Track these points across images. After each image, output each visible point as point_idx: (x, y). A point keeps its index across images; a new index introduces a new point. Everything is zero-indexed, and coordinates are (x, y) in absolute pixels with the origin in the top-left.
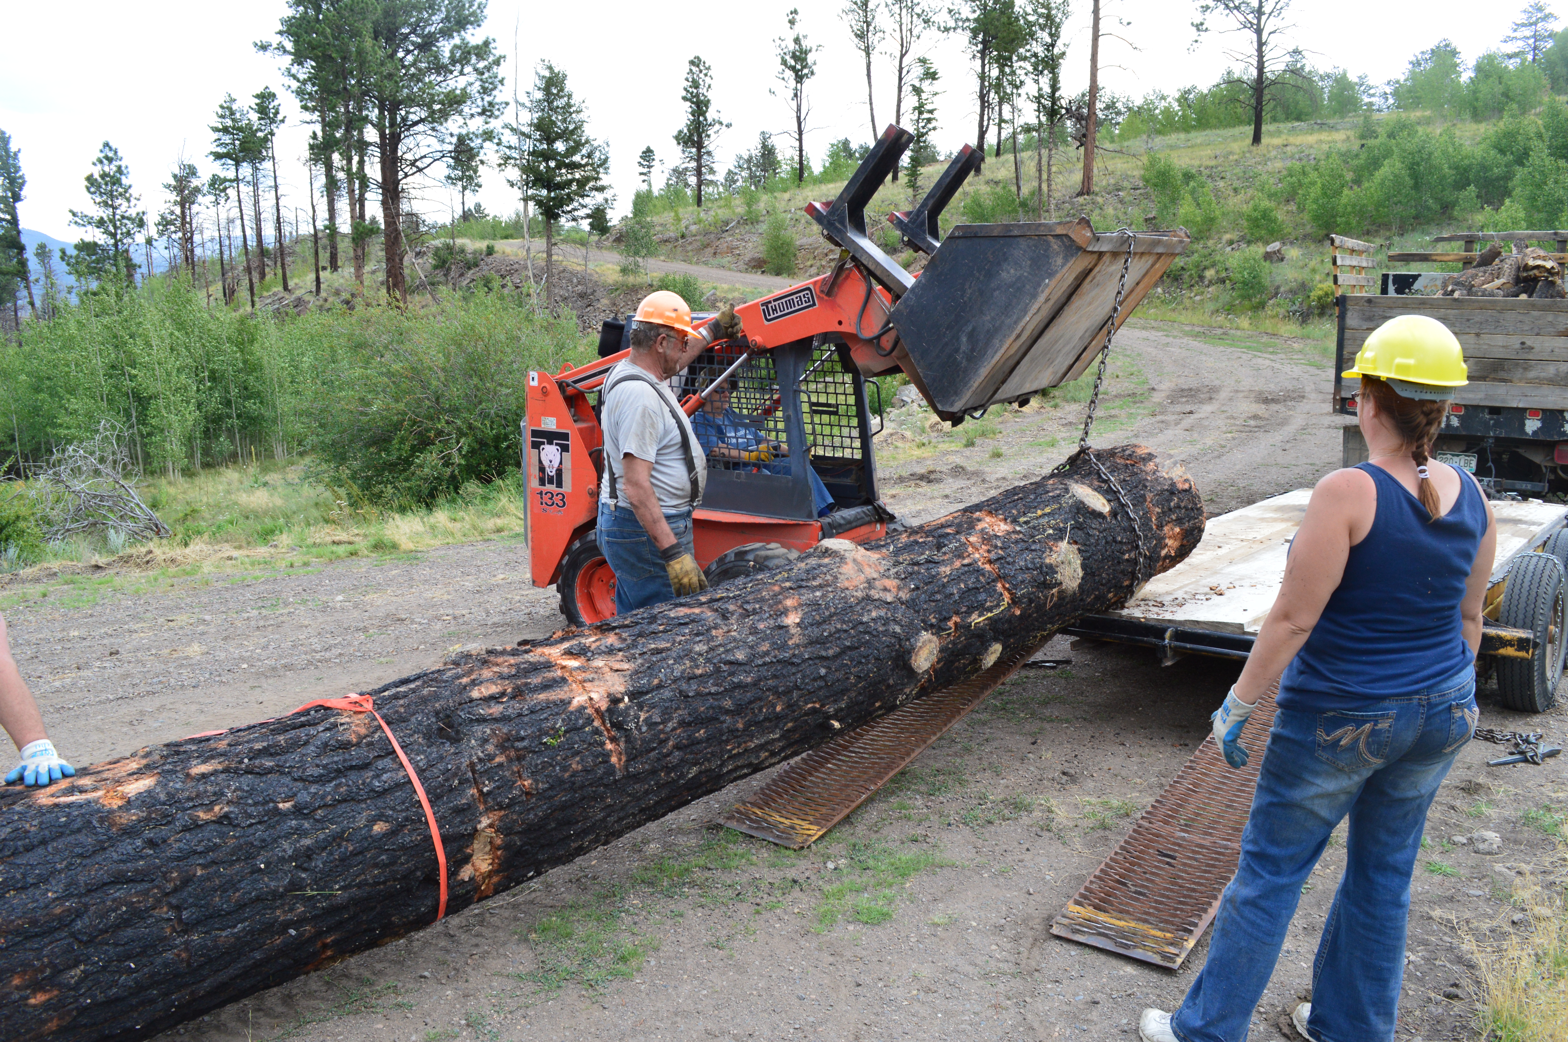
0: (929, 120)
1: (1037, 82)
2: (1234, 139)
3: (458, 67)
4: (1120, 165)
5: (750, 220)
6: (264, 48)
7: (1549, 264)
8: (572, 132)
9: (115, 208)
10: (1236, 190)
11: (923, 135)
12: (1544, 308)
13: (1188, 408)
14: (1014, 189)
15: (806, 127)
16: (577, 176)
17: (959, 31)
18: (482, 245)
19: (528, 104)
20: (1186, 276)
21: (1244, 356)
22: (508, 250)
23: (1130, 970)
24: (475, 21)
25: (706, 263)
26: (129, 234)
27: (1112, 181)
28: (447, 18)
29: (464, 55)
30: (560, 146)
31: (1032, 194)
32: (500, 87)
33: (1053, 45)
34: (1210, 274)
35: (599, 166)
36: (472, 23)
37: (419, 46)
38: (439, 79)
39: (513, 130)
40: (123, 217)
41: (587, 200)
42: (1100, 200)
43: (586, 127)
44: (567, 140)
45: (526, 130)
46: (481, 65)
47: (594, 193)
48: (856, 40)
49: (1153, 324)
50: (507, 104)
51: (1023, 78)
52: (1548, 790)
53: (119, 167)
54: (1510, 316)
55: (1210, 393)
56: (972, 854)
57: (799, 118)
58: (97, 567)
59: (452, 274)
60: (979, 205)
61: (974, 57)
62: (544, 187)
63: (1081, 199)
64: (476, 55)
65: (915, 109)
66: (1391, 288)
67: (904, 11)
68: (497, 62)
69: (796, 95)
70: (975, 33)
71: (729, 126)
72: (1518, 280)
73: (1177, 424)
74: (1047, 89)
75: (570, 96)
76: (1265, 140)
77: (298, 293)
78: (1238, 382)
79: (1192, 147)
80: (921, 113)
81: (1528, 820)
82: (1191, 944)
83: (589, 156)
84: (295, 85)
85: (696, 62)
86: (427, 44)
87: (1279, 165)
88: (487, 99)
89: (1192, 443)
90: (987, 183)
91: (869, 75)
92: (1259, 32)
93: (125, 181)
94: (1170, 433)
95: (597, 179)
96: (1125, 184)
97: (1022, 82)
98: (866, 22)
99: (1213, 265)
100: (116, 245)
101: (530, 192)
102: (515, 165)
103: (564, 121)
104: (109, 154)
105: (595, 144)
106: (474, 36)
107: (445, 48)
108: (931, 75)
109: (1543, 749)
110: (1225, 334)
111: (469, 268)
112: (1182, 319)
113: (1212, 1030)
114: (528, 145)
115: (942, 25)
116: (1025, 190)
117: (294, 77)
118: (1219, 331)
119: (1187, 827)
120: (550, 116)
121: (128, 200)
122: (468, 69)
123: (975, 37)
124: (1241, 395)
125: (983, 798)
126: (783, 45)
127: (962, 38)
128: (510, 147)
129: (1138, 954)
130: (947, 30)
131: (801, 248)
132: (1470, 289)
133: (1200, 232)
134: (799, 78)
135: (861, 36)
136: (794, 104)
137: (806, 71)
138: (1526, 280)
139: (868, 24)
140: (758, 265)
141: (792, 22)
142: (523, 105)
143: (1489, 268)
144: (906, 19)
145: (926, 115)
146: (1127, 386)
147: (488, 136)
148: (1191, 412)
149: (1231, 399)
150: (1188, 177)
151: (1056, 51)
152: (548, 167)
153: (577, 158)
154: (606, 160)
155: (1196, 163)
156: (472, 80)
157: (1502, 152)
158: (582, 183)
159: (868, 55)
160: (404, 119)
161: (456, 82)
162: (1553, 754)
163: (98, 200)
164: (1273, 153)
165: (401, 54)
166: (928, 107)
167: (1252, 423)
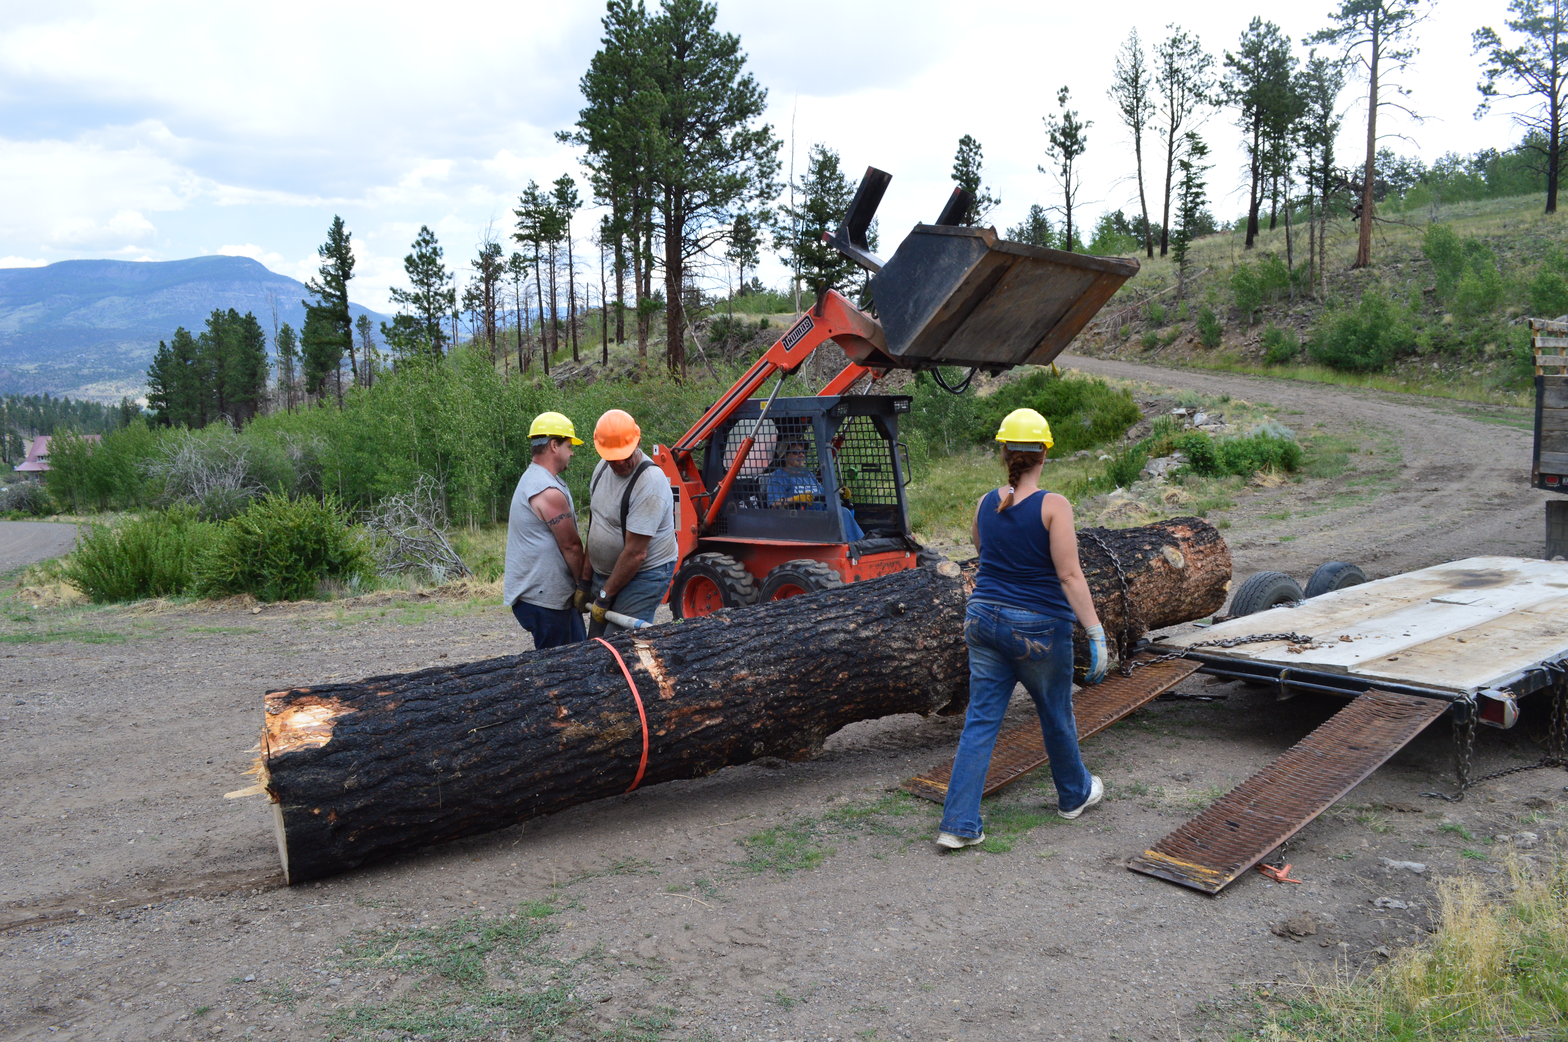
0: (1197, 195)
1: (1309, 154)
2: (1527, 206)
3: (739, 153)
4: (1400, 236)
6: (564, 137)
9: (429, 285)
10: (1524, 261)
13: (1435, 486)
14: (1285, 262)
15: (1075, 202)
17: (1232, 104)
18: (757, 319)
19: (802, 187)
20: (1464, 350)
21: (1514, 434)
22: (781, 324)
24: (756, 109)
26: (440, 309)
27: (1391, 253)
28: (730, 108)
29: (745, 142)
31: (1303, 267)
32: (777, 170)
33: (1326, 117)
34: (1490, 348)
36: (753, 112)
37: (703, 135)
38: (721, 164)
39: (787, 211)
40: (436, 294)
41: (856, 277)
42: (1376, 272)
44: (838, 220)
45: (800, 211)
46: (760, 150)
48: (1126, 116)
49: (1425, 400)
50: (784, 186)
53: (435, 249)
55: (1461, 471)
57: (1067, 194)
58: (422, 596)
59: (728, 347)
60: (1247, 279)
61: (1247, 129)
62: (815, 265)
63: (1356, 272)
64: (756, 141)
65: (1182, 184)
67: (1175, 86)
68: (775, 147)
69: (1065, 171)
70: (1248, 105)
71: (997, 202)
73: (1416, 501)
74: (1319, 162)
76: (1560, 208)
77: (588, 363)
78: (1495, 460)
79: (1481, 215)
80: (1189, 187)
84: (591, 173)
85: (966, 141)
86: (711, 133)
88: (765, 181)
89: (1425, 519)
90: (1259, 255)
91: (1138, 150)
92: (1553, 95)
93: (439, 262)
94: (1405, 509)
96: (1405, 255)
98: (1136, 98)
99: (1494, 339)
100: (429, 319)
101: (802, 270)
102: (789, 245)
103: (836, 202)
104: (427, 238)
106: (754, 124)
107: (727, 135)
108: (1200, 150)
110: (1499, 411)
111: (744, 341)
112: (1457, 394)
114: (801, 226)
115: (1214, 98)
116: (1296, 263)
117: (590, 165)
118: (1494, 408)
119: (1255, 807)
120: (823, 198)
121: (441, 279)
122: (748, 155)
123: (1249, 108)
124: (1496, 473)
127: (1235, 112)
128: (784, 228)
130: (1219, 103)
133: (1483, 305)
134: (1069, 154)
135: (1131, 112)
136: (1063, 180)
137: (1075, 147)
139: (1138, 100)
141: (1062, 100)
142: (798, 188)
144: (1177, 93)
145: (1194, 190)
146: (1379, 462)
147: (765, 216)
148: (1436, 490)
149: (1483, 478)
150: (1473, 247)
151: (1329, 122)
152: (820, 246)
155: (1483, 232)
156: (751, 164)
159: (1138, 130)
160: (689, 202)
161: (738, 167)
163: (415, 278)
165: (687, 142)
166: (1197, 182)
167: (1496, 501)
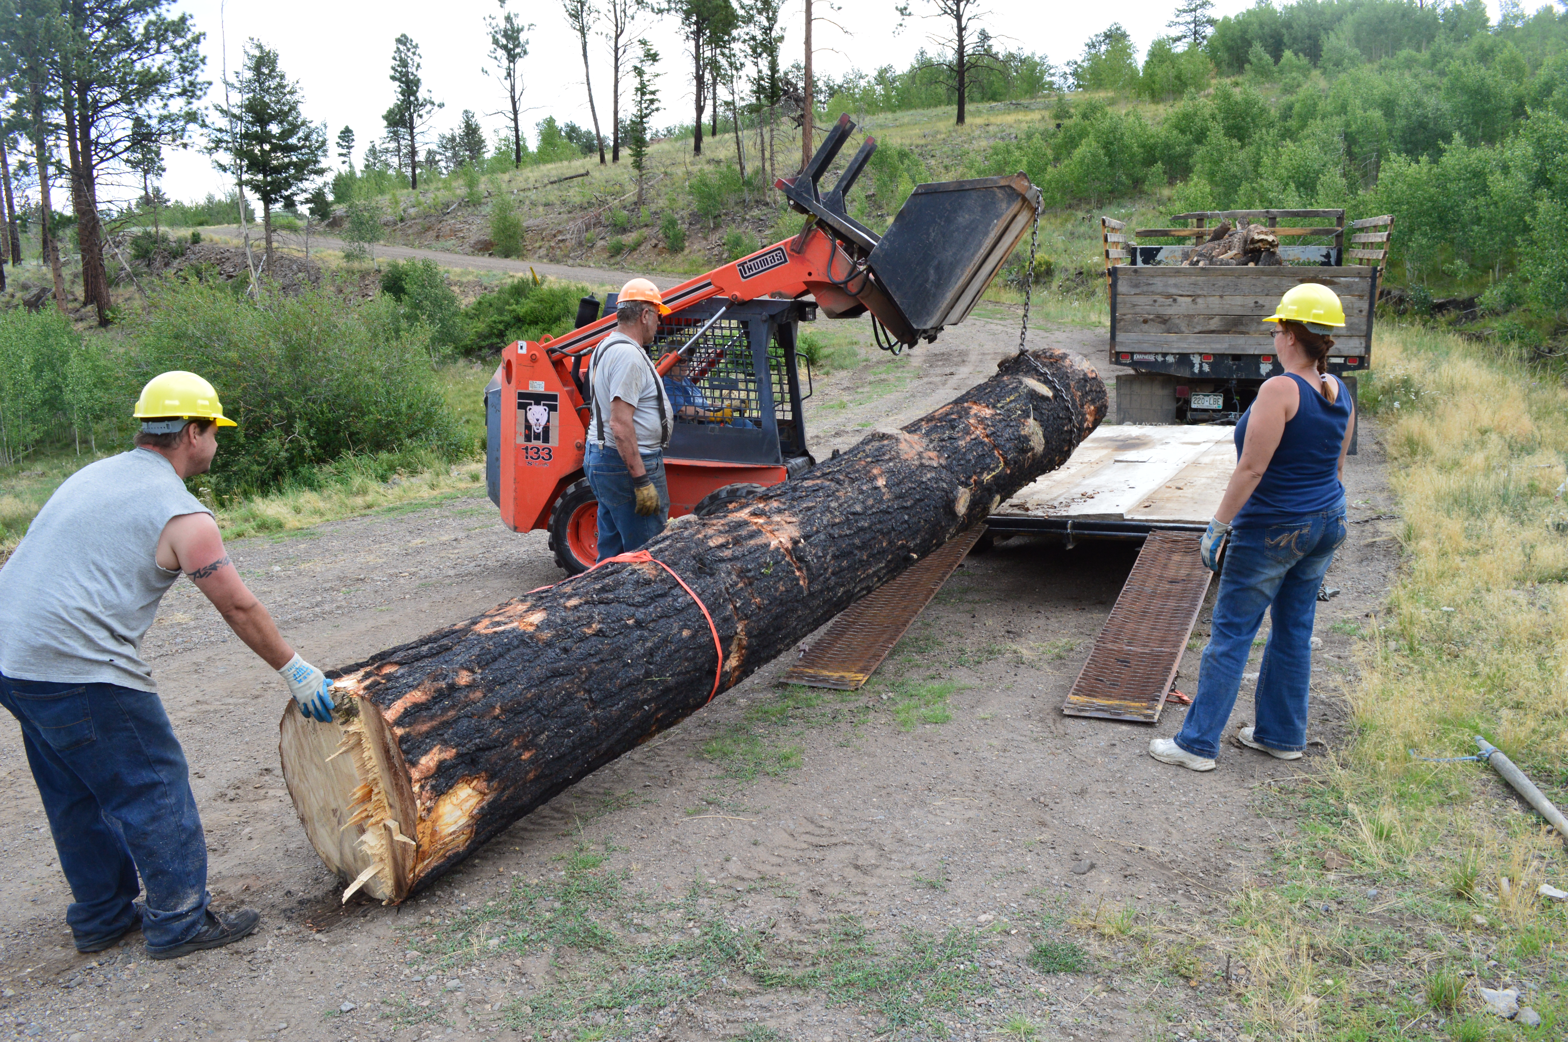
0: (652, 101)
1: (756, 64)
2: (939, 118)
3: (153, 44)
5: (472, 202)
7: (1270, 238)
8: (287, 114)
11: (646, 116)
12: (1270, 274)
13: (948, 370)
14: (737, 168)
15: (521, 107)
16: (294, 159)
17: (673, 12)
18: (186, 232)
19: (238, 85)
22: (216, 238)
23: (1124, 728)
25: (429, 247)
29: (160, 32)
30: (274, 128)
31: (756, 173)
32: (201, 66)
33: (771, 29)
35: (318, 149)
37: (107, 23)
38: (135, 57)
39: (221, 111)
41: (305, 185)
43: (300, 107)
44: (281, 122)
45: (237, 111)
46: (179, 42)
47: (313, 176)
48: (571, 20)
50: (210, 83)
51: (743, 60)
52: (1339, 614)
54: (1246, 281)
55: (961, 357)
56: (978, 681)
57: (513, 98)
59: (157, 264)
60: (706, 185)
61: (688, 38)
62: (259, 172)
64: (173, 32)
65: (637, 90)
66: (1139, 259)
68: (197, 40)
69: (509, 75)
70: (688, 14)
71: (441, 106)
72: (1246, 252)
73: (944, 384)
74: (766, 72)
75: (282, 77)
76: (968, 120)
78: (980, 345)
79: (901, 126)
80: (643, 94)
81: (1335, 630)
82: (1160, 707)
83: (307, 138)
85: (403, 40)
86: (116, 22)
87: (984, 143)
88: (188, 78)
90: (709, 162)
91: (585, 55)
92: (959, 17)
95: (316, 162)
97: (742, 65)
98: (580, 2)
101: (245, 177)
102: (227, 149)
103: (278, 102)
105: (312, 126)
106: (171, 13)
107: (138, 25)
108: (653, 57)
109: (1329, 591)
111: (175, 258)
113: (1205, 738)
114: (240, 128)
115: (656, 6)
116: (749, 169)
119: (1129, 644)
120: (262, 97)
122: (165, 47)
123: (687, 18)
125: (962, 651)
126: (494, 24)
127: (675, 20)
128: (220, 130)
129: (1127, 717)
130: (661, 11)
131: (528, 229)
132: (1211, 260)
134: (512, 57)
135: (576, 15)
136: (507, 84)
137: (518, 50)
138: (1252, 251)
139: (582, 4)
140: (485, 248)
142: (233, 86)
143: (1222, 242)
145: (648, 97)
147: (191, 117)
150: (902, 155)
151: (774, 34)
152: (262, 151)
153: (293, 141)
154: (324, 143)
155: (908, 142)
156: (170, 58)
157: (1183, 132)
158: (301, 167)
159: (584, 35)
160: (96, 101)
161: (154, 62)
162: (1334, 594)
164: (977, 133)
166: (651, 88)
